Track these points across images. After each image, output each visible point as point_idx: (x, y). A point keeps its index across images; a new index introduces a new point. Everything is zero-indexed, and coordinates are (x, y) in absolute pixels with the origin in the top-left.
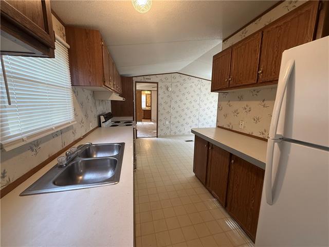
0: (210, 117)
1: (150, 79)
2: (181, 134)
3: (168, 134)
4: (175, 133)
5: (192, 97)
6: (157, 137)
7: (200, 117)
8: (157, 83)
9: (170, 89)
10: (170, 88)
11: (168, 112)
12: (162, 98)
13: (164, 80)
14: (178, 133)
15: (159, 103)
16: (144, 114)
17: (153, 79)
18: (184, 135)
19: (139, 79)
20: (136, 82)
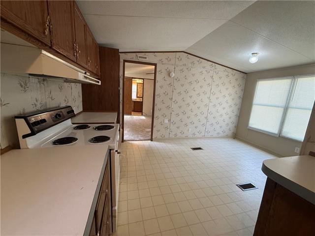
0: (221, 115)
1: (146, 58)
2: (184, 136)
3: (167, 136)
4: (176, 135)
5: (201, 87)
6: (152, 141)
7: (209, 114)
8: (155, 65)
9: (173, 75)
10: (173, 73)
11: (168, 107)
12: (161, 87)
13: (165, 61)
14: (179, 135)
15: (156, 94)
16: (134, 107)
17: (150, 58)
18: (187, 138)
19: (129, 57)
20: (125, 61)
